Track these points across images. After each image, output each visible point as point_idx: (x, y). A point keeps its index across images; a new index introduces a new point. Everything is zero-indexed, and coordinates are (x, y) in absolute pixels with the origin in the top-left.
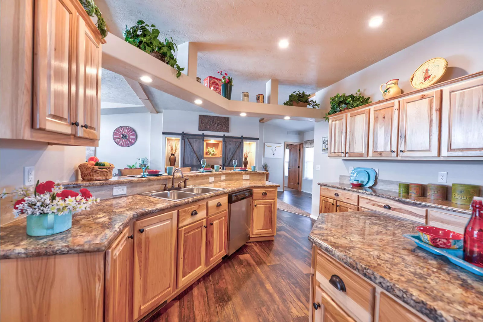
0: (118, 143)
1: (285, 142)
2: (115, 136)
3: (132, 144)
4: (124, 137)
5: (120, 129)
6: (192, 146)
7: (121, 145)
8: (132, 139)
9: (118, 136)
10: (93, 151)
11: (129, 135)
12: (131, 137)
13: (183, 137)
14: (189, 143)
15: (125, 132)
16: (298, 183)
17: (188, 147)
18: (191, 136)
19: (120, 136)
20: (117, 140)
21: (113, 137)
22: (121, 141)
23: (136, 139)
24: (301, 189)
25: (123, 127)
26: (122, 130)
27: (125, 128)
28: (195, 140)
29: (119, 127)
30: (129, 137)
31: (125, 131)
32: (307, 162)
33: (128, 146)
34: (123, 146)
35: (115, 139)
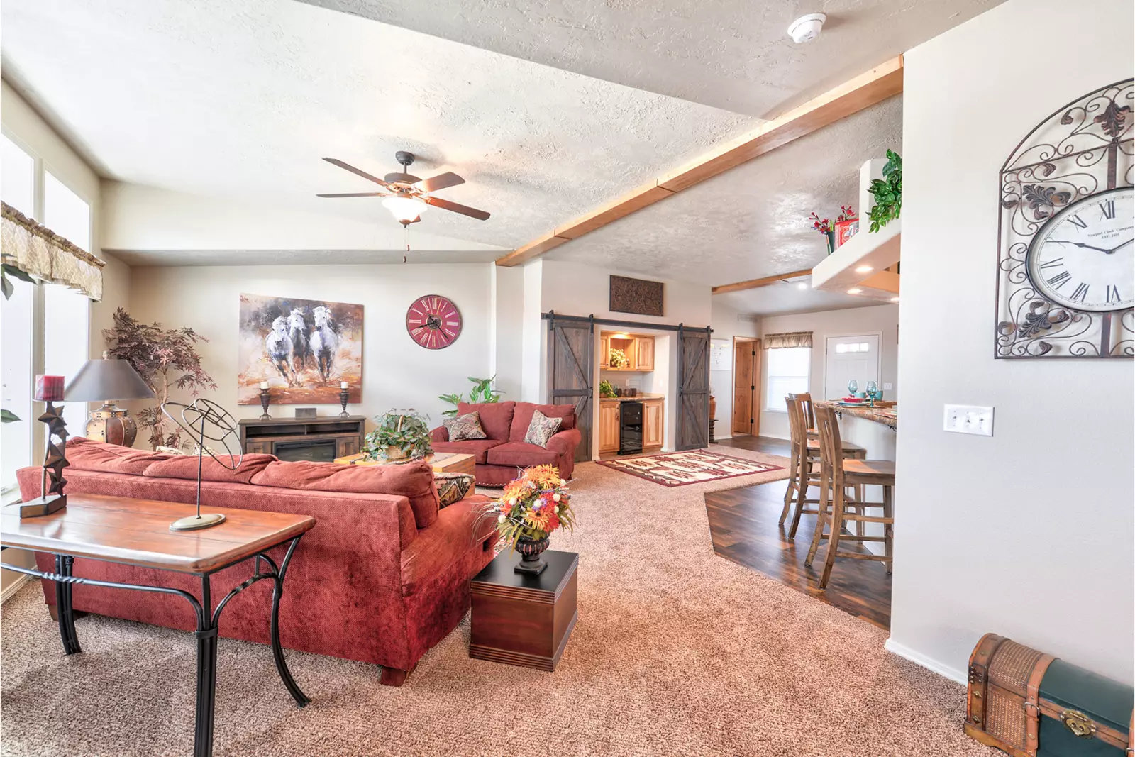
0: (417, 339)
1: (734, 337)
2: (411, 321)
3: (450, 341)
4: (434, 323)
5: (423, 302)
6: (571, 344)
7: (424, 345)
8: (451, 328)
9: (419, 321)
10: (357, 359)
11: (443, 318)
12: (449, 323)
13: (552, 323)
14: (564, 339)
15: (434, 311)
16: (752, 421)
17: (562, 348)
18: (567, 322)
19: (423, 321)
20: (416, 331)
21: (408, 324)
22: (426, 334)
23: (458, 330)
24: (758, 432)
25: (432, 297)
26: (428, 306)
27: (435, 301)
28: (575, 330)
29: (422, 298)
30: (445, 323)
31: (435, 308)
32: (771, 377)
33: (440, 346)
34: (431, 347)
35: (410, 327)
